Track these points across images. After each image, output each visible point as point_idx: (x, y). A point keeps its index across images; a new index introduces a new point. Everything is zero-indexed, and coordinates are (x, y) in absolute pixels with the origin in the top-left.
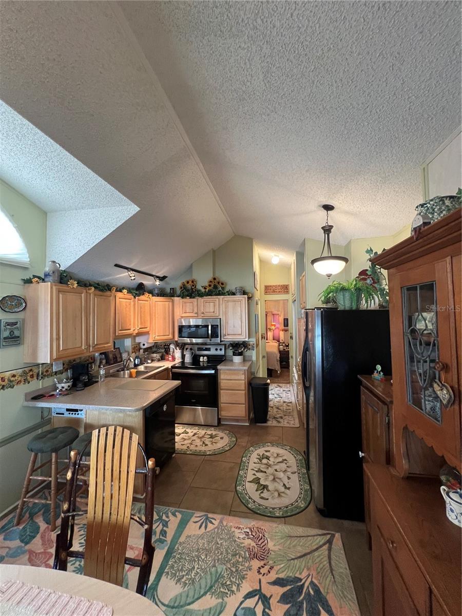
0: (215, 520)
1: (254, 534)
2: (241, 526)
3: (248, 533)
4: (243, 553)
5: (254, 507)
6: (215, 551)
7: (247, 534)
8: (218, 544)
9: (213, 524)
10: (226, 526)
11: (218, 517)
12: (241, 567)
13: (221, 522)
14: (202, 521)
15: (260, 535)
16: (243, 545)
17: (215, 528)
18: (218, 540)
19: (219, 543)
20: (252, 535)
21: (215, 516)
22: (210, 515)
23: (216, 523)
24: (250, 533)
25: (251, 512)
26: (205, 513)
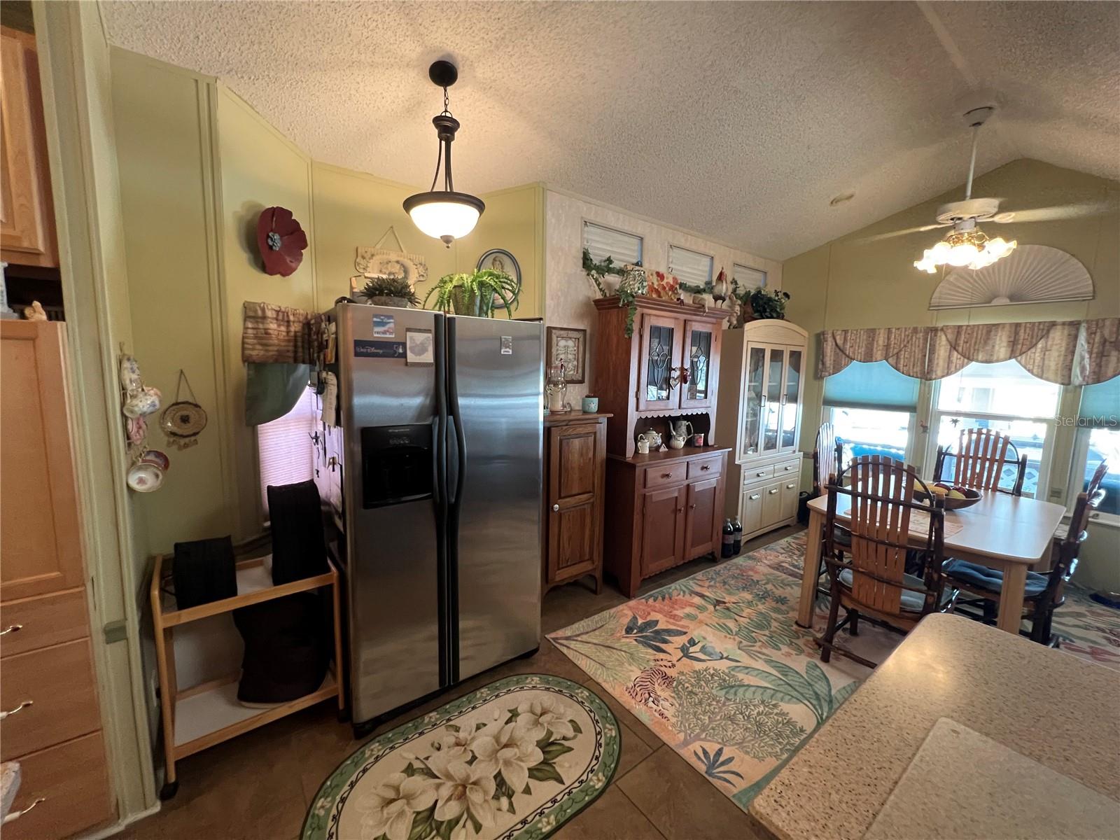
0: (696, 753)
1: (647, 695)
2: (657, 715)
3: (653, 702)
4: (679, 688)
5: (608, 725)
6: (719, 712)
7: (656, 702)
8: (709, 717)
9: (704, 750)
10: (680, 731)
11: (686, 753)
12: (693, 680)
13: (686, 743)
14: (722, 769)
15: (638, 689)
16: (673, 695)
17: (702, 740)
18: (707, 722)
19: (707, 718)
20: (650, 696)
21: (693, 761)
22: (702, 768)
23: (696, 746)
24: (651, 699)
25: (619, 722)
26: (710, 779)
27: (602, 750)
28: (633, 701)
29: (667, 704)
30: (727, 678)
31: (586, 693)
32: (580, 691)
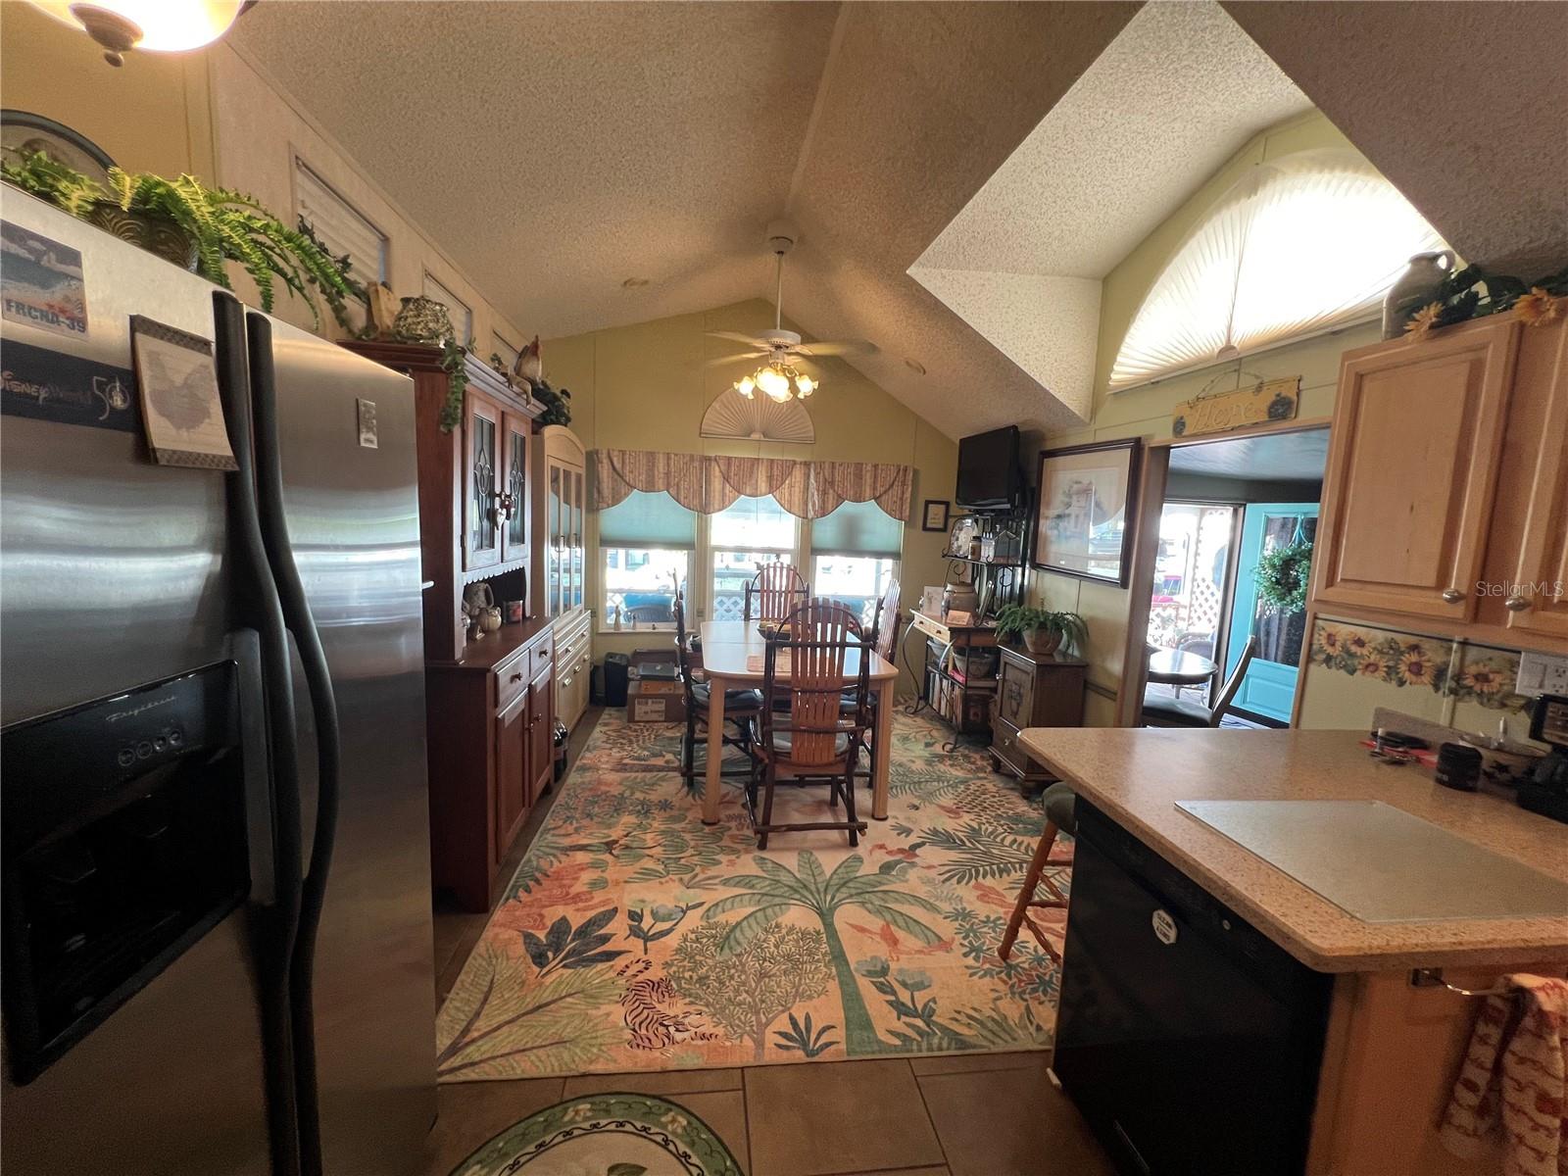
0: (779, 1046)
1: (661, 1028)
2: (700, 1042)
3: (677, 1030)
4: (683, 985)
5: (663, 1119)
6: (747, 977)
7: (680, 1028)
8: (747, 992)
9: (780, 1033)
10: (741, 1036)
11: (772, 1055)
12: (686, 963)
13: (760, 1044)
14: (813, 1037)
15: (644, 1031)
16: (687, 1000)
17: (767, 1025)
18: (749, 999)
19: (745, 995)
20: (667, 1027)
21: (785, 1057)
22: (799, 1055)
23: (771, 1038)
24: (672, 1029)
25: (672, 1098)
26: (816, 1059)
27: (694, 1160)
28: (657, 1054)
29: (693, 1019)
30: (714, 932)
31: (584, 1107)
32: (571, 1113)
